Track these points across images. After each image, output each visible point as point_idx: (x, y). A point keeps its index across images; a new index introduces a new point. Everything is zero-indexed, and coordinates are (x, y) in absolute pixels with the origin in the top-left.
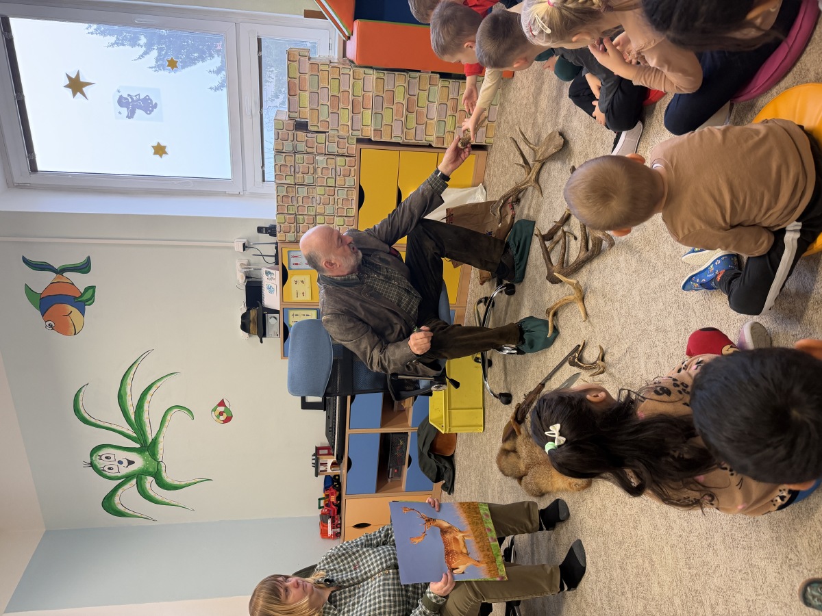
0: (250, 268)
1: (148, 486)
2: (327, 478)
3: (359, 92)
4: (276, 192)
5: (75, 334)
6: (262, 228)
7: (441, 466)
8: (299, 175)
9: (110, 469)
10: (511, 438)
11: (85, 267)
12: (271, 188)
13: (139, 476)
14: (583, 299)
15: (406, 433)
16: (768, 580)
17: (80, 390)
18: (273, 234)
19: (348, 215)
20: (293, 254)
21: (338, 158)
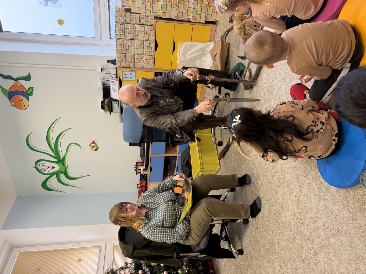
1: (61, 178)
2: (141, 175)
4: (116, 42)
5: (25, 109)
6: (110, 60)
7: (191, 171)
8: (127, 34)
9: (44, 170)
11: (28, 78)
12: (114, 42)
13: (57, 173)
15: (176, 157)
16: (334, 213)
17: (29, 135)
18: (115, 64)
19: (150, 54)
20: (124, 73)
21: (146, 26)
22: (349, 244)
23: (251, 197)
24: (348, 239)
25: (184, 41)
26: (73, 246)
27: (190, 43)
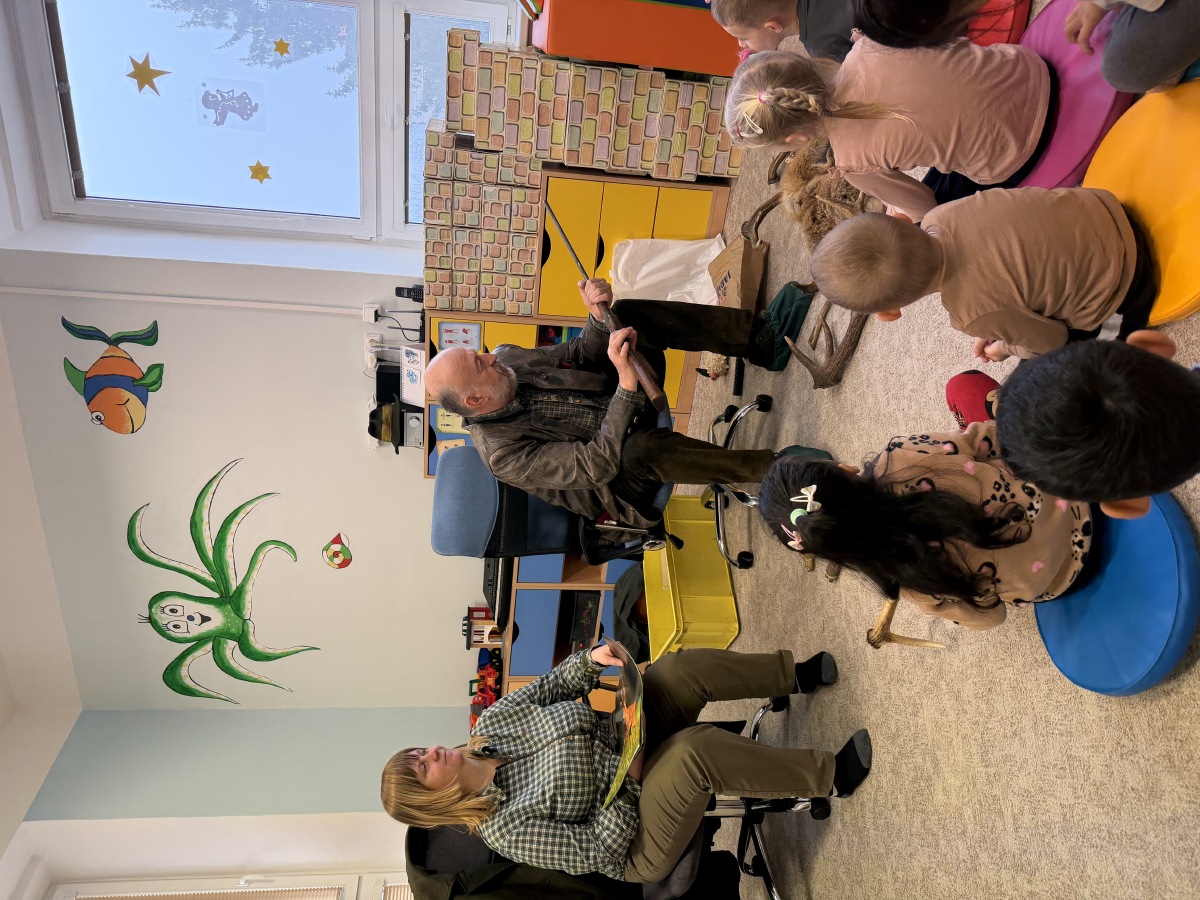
2: (483, 651)
3: (548, 94)
4: (424, 237)
5: (133, 432)
6: (403, 289)
7: (646, 640)
8: (458, 213)
9: (175, 626)
11: (149, 337)
12: (417, 233)
13: (216, 639)
15: (598, 592)
16: (1092, 776)
17: (136, 513)
18: (418, 298)
19: (527, 273)
20: (445, 327)
21: (516, 191)
22: (1142, 878)
23: (838, 727)
24: (1139, 861)
25: (632, 237)
26: (253, 885)
27: (649, 241)
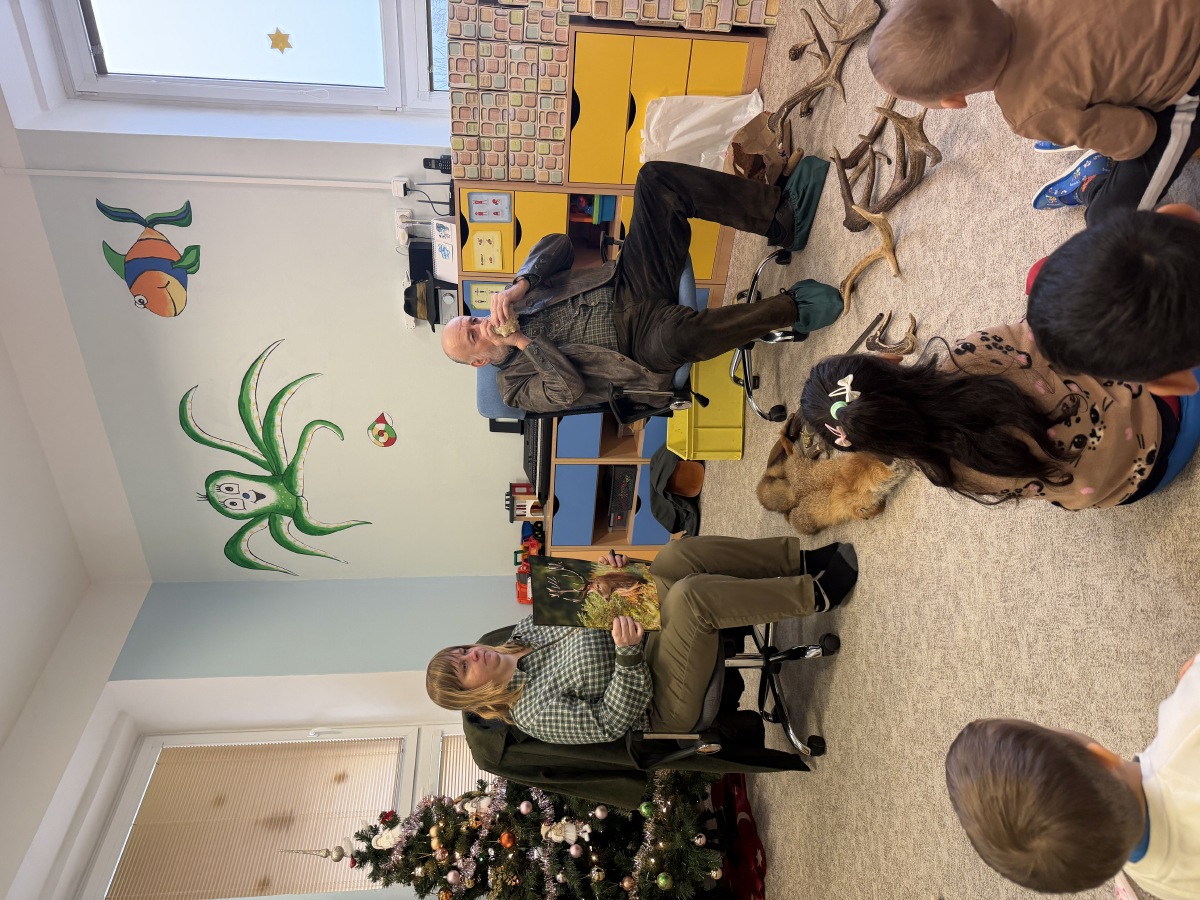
0: (413, 223)
1: (284, 528)
2: (526, 524)
4: (450, 101)
5: (175, 315)
6: (430, 159)
7: (681, 510)
8: (484, 75)
9: (232, 504)
10: (780, 462)
11: (183, 218)
12: (443, 102)
13: (272, 515)
14: (894, 251)
15: (635, 467)
16: (1104, 601)
17: (187, 395)
18: (447, 170)
19: (556, 138)
20: (475, 198)
21: (542, 49)
25: (665, 93)
26: (321, 736)
27: (683, 97)
